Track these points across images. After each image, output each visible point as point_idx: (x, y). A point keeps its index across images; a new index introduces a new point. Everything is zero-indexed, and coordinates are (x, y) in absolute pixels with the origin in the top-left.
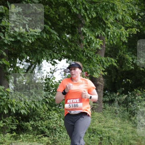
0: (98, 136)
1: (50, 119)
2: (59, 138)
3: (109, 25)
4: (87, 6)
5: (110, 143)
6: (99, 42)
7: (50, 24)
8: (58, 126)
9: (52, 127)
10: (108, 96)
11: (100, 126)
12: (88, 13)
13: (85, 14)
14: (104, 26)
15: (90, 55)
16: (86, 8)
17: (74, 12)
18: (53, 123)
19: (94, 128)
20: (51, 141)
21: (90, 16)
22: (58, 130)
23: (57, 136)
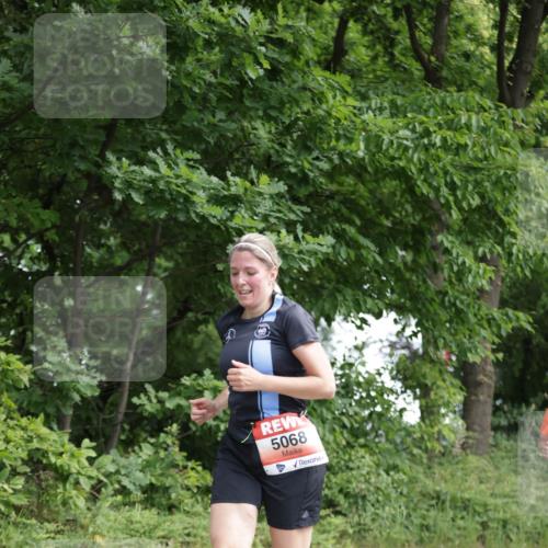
0: (477, 518)
1: (352, 469)
2: (373, 520)
3: (514, 228)
4: (455, 179)
5: (508, 537)
6: (485, 271)
7: (358, 222)
8: (372, 489)
9: (357, 491)
10: (505, 412)
11: (481, 492)
12: (460, 197)
13: (451, 198)
14: (501, 230)
15: (462, 302)
16: (453, 183)
17: (422, 194)
18: (359, 482)
19: (466, 496)
20: (352, 527)
21: (465, 205)
22: (372, 498)
23: (369, 514)
